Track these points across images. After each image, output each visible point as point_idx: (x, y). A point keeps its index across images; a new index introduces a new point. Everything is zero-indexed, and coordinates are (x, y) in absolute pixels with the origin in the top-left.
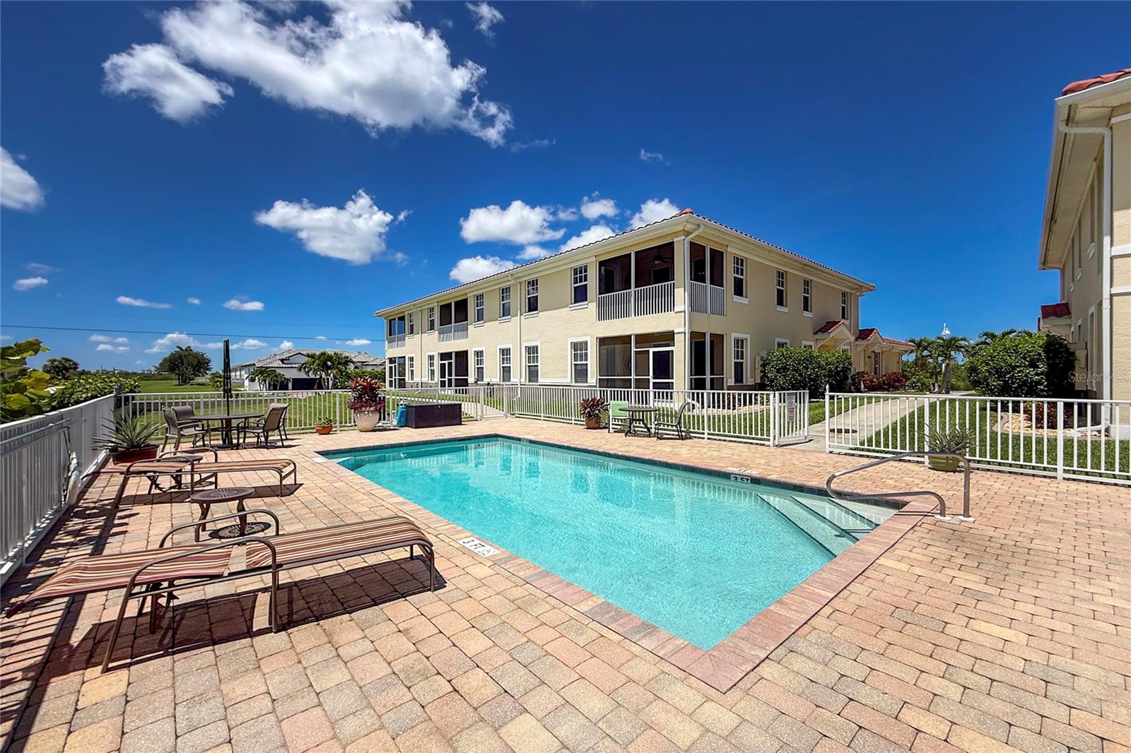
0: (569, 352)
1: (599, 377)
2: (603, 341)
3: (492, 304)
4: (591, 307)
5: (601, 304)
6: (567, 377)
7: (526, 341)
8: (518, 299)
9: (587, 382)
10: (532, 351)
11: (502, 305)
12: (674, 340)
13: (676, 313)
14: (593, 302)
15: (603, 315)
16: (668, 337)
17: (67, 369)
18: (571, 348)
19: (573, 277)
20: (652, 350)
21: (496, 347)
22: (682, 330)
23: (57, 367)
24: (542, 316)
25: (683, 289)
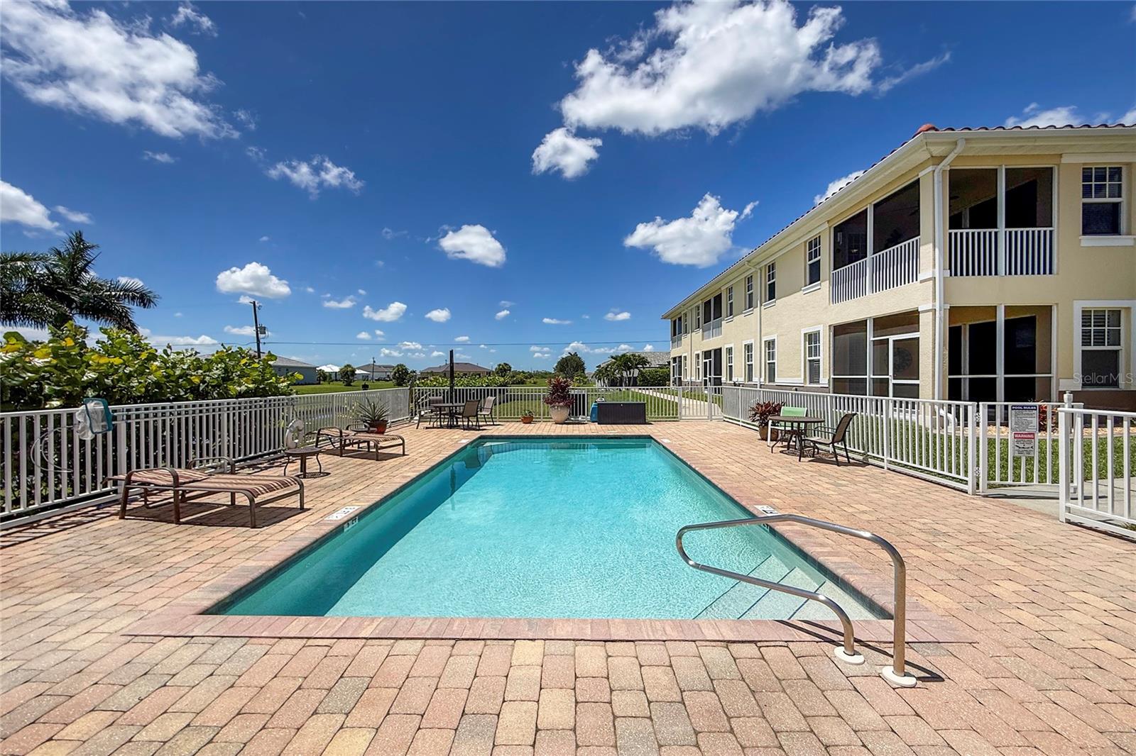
0: (802, 346)
1: (832, 376)
2: (839, 330)
3: (739, 297)
4: (825, 286)
5: (836, 283)
6: (800, 376)
7: (766, 335)
8: (759, 288)
9: (819, 382)
10: (770, 344)
11: (748, 296)
12: (919, 323)
13: (921, 282)
14: (826, 280)
15: (836, 297)
16: (909, 319)
17: (505, 370)
18: (805, 341)
19: (808, 252)
20: (892, 338)
21: (742, 343)
22: (930, 307)
23: (501, 369)
24: (779, 303)
25: (931, 245)
